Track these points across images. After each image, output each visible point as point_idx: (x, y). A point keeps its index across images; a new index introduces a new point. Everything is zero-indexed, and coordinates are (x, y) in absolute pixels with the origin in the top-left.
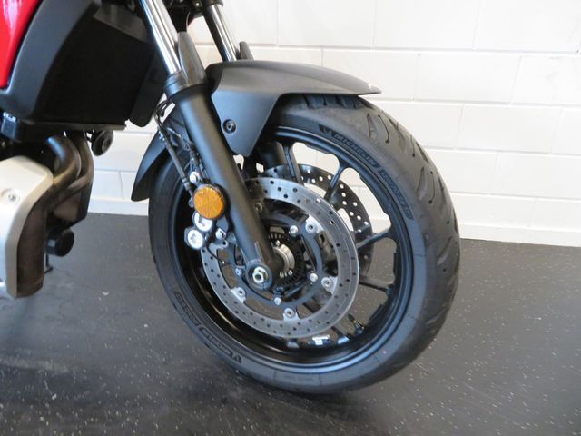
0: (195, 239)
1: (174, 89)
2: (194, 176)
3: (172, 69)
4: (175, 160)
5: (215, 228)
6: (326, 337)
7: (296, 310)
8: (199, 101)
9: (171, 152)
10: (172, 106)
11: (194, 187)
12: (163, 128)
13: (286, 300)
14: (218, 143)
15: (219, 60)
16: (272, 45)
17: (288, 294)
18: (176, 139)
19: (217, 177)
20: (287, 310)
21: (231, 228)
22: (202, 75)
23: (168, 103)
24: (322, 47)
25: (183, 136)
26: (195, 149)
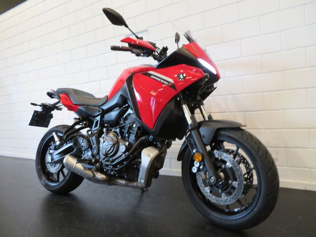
0: (194, 170)
1: (190, 128)
2: (194, 151)
3: (189, 123)
4: (190, 147)
5: (200, 166)
6: (239, 209)
7: (226, 194)
8: (196, 131)
9: (189, 145)
10: (189, 133)
11: (194, 154)
12: (187, 138)
13: (223, 191)
14: (201, 141)
15: (203, 120)
16: (225, 112)
17: (223, 189)
18: (190, 141)
19: (201, 151)
20: (223, 194)
21: (204, 166)
22: (197, 124)
23: (188, 132)
24: (245, 112)
25: (192, 140)
26: (195, 144)
